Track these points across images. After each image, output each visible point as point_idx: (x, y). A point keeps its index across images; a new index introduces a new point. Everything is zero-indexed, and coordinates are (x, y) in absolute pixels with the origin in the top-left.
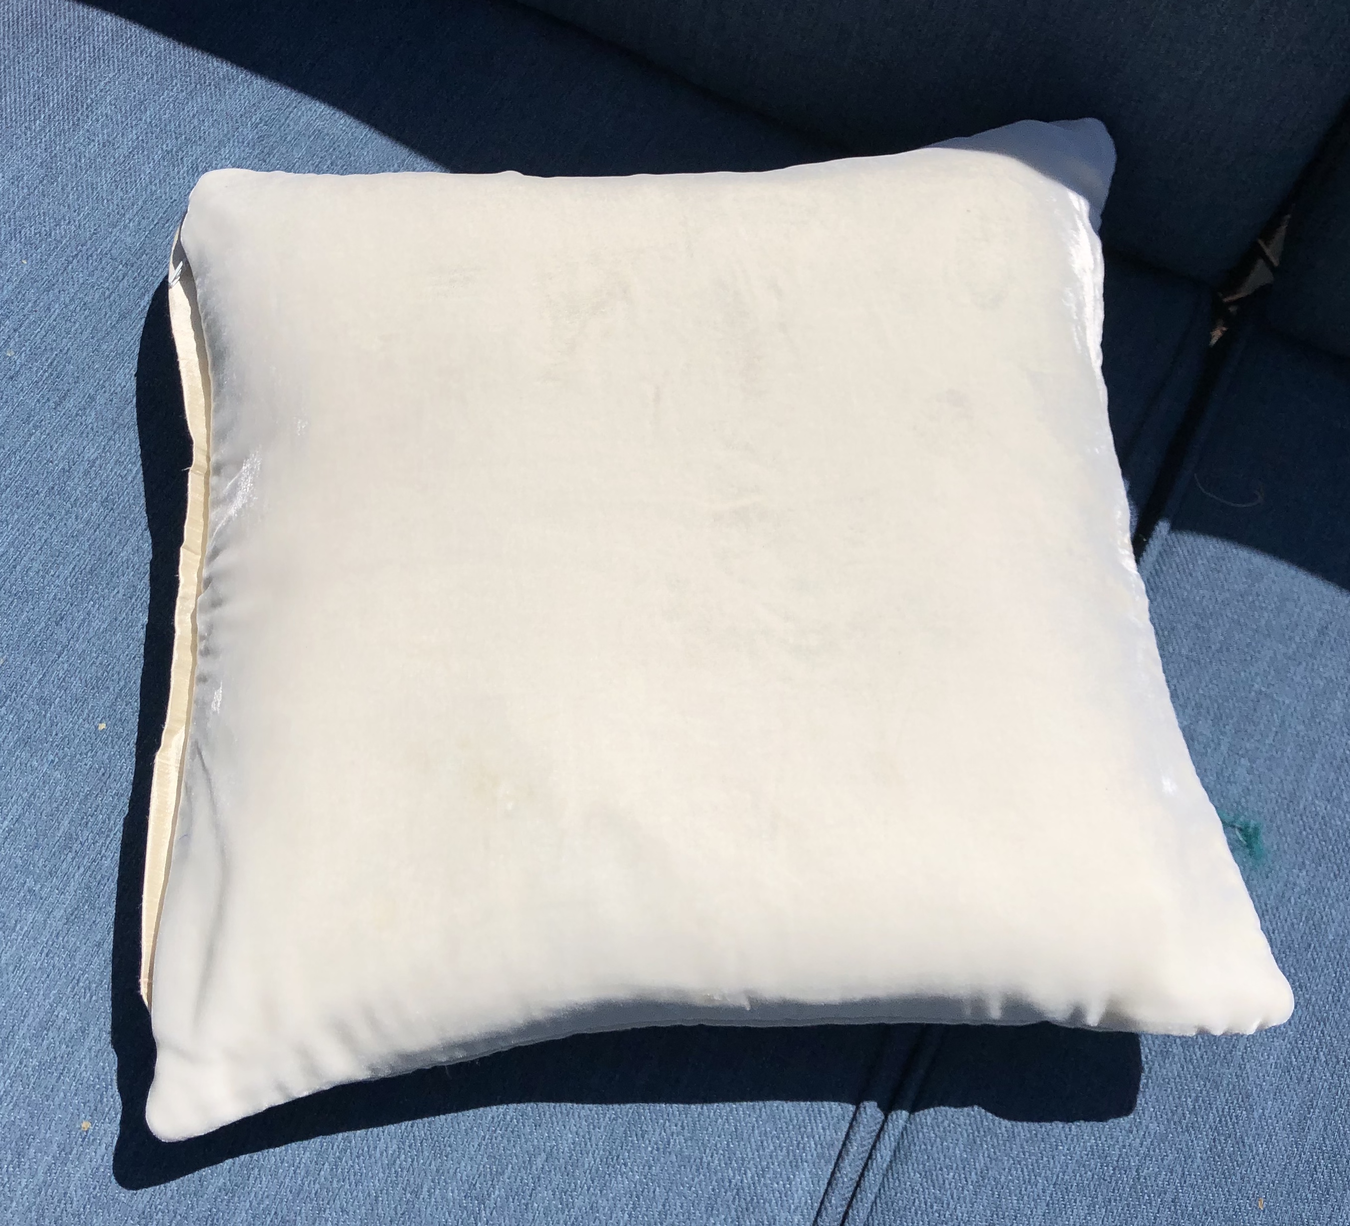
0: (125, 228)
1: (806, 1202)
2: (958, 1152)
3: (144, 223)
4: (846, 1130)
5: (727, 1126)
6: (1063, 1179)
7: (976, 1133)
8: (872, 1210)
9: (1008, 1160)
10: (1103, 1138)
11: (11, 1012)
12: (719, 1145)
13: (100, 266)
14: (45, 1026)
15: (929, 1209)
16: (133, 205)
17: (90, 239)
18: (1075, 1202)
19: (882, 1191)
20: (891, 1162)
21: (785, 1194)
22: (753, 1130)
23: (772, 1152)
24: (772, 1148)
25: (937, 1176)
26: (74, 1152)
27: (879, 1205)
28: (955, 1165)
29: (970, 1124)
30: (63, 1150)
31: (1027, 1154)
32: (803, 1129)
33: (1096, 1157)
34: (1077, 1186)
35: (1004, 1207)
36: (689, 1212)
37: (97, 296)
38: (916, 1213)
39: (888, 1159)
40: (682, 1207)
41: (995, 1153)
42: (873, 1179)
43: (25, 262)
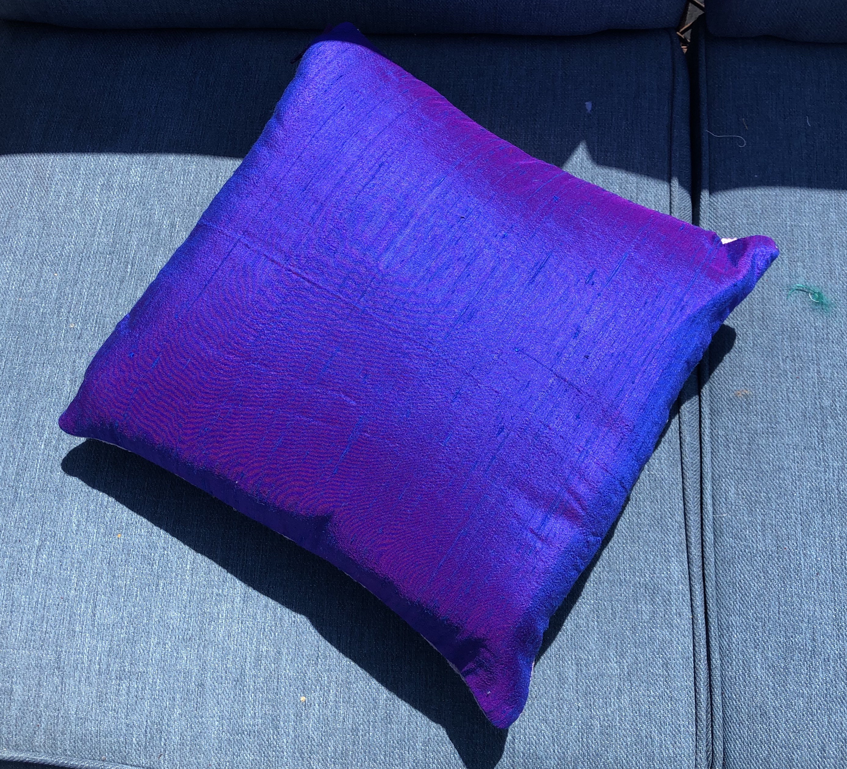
0: (100, 234)
1: (681, 577)
2: (746, 519)
3: (109, 228)
4: (684, 533)
5: (625, 557)
6: (803, 509)
7: (751, 506)
8: (716, 566)
9: (773, 512)
10: (814, 481)
11: (238, 659)
12: (625, 568)
13: (97, 261)
14: (258, 659)
15: (744, 553)
16: (98, 221)
17: (85, 248)
18: (814, 518)
19: (717, 555)
20: (714, 539)
21: (669, 578)
22: (639, 553)
23: (653, 560)
24: (652, 557)
25: (741, 535)
26: (303, 714)
27: (718, 562)
28: (747, 527)
29: (746, 503)
30: (297, 716)
31: (780, 505)
32: (663, 542)
33: (814, 491)
34: (812, 509)
35: (780, 535)
36: (626, 607)
37: (103, 277)
38: (739, 558)
39: (713, 538)
40: (621, 606)
41: (764, 511)
42: (709, 551)
43: (56, 275)
